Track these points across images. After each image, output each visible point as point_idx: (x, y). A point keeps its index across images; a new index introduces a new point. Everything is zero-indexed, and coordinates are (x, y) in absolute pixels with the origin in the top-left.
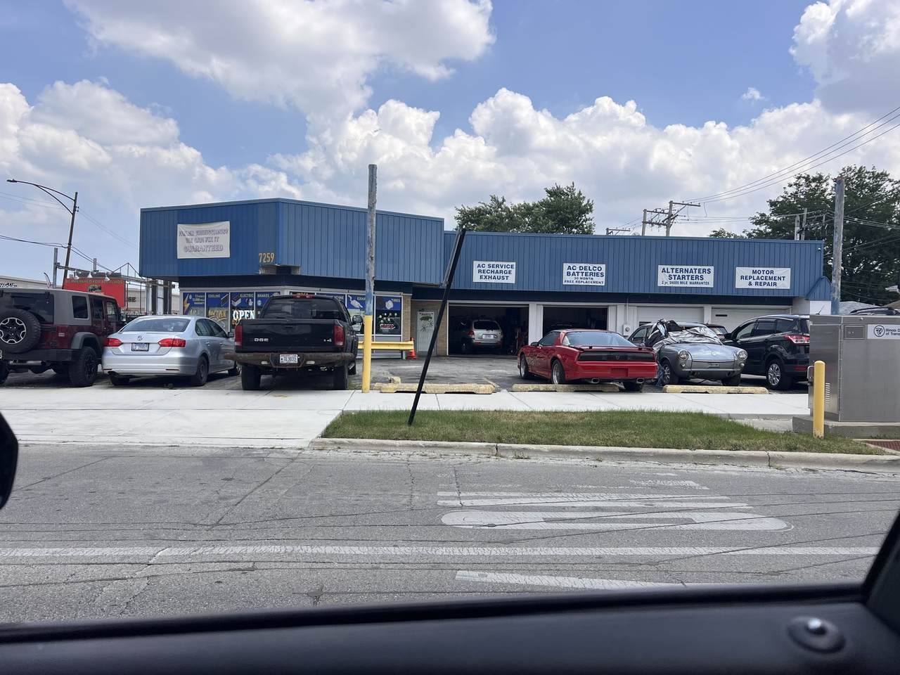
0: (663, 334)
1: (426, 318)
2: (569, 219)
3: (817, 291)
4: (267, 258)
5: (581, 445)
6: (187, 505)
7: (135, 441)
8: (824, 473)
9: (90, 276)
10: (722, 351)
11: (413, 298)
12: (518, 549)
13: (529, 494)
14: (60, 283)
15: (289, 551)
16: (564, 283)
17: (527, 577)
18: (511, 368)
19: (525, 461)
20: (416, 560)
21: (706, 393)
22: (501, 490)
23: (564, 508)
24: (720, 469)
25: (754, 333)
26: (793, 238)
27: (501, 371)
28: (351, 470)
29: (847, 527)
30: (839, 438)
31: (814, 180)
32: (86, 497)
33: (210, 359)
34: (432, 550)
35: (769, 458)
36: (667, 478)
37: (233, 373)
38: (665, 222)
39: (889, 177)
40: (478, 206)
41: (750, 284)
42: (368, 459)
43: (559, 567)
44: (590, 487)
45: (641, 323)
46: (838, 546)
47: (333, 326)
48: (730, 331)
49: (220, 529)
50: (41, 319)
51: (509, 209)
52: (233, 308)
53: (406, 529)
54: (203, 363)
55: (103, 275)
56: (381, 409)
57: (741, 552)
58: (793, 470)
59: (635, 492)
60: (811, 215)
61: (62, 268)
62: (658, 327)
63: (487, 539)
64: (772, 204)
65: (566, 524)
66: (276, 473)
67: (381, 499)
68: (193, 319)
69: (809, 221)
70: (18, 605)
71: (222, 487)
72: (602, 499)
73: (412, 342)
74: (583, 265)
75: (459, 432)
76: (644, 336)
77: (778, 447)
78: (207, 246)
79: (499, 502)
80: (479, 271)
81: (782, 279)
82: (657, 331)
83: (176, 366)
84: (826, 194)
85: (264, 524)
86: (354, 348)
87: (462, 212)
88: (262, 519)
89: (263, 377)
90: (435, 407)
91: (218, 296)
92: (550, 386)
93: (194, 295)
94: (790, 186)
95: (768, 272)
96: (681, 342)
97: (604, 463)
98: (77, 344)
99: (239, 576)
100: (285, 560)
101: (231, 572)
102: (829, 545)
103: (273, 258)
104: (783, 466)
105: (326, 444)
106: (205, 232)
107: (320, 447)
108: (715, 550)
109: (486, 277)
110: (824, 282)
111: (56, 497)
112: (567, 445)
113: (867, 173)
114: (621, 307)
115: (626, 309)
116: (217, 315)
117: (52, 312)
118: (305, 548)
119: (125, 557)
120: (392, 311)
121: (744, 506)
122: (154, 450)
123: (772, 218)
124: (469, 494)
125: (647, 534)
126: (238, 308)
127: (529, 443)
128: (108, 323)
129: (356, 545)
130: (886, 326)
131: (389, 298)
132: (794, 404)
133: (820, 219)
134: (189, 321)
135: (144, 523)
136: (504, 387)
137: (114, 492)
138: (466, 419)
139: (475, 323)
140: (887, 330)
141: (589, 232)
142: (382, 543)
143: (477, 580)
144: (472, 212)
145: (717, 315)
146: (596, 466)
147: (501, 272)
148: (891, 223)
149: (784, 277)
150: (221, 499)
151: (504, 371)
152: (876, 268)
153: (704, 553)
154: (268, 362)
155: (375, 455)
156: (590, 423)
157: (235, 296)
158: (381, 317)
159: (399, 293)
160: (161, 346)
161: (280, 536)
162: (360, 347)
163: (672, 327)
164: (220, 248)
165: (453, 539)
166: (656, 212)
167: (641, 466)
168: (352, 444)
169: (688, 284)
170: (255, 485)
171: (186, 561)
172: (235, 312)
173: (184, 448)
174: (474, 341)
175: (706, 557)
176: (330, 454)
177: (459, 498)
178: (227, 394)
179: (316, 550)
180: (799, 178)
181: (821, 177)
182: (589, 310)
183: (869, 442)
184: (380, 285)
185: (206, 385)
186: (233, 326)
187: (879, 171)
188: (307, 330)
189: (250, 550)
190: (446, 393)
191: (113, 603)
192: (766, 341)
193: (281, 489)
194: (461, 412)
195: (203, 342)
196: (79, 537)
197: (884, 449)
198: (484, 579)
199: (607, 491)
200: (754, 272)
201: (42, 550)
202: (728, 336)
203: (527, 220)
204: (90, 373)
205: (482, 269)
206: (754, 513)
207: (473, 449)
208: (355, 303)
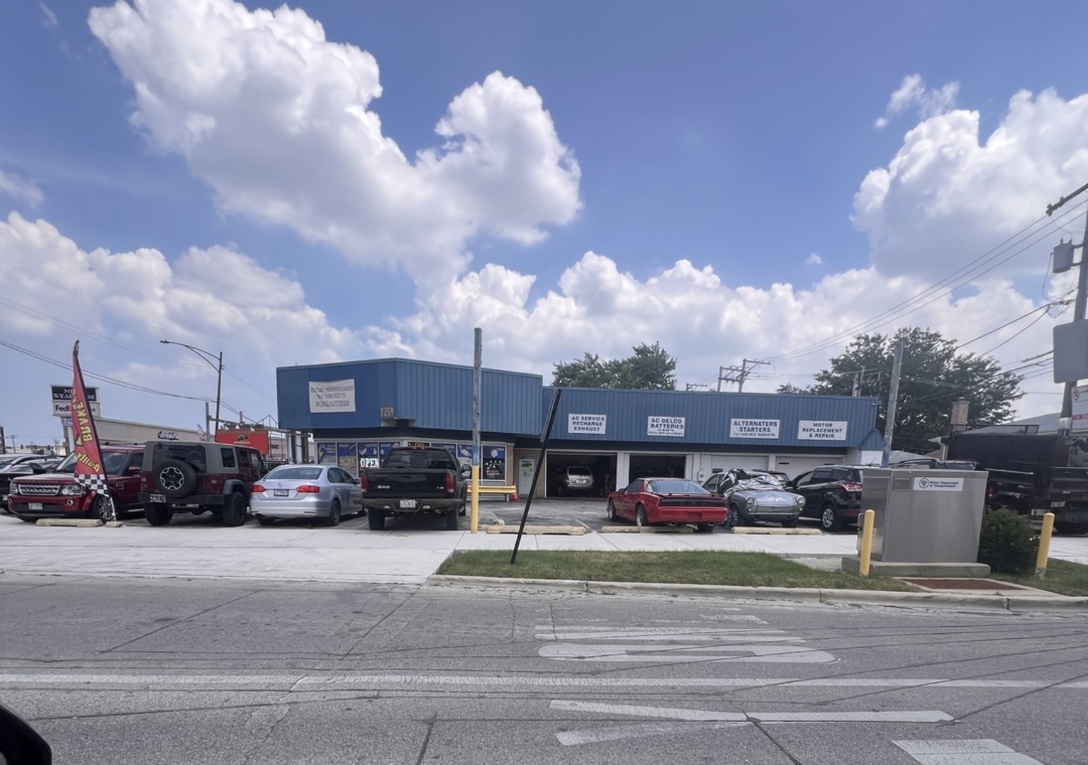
0: (734, 482)
1: (527, 465)
2: (654, 375)
3: (869, 443)
4: (388, 412)
5: (660, 582)
6: (322, 636)
7: (280, 576)
8: (867, 608)
9: (237, 427)
10: (784, 497)
11: (515, 447)
12: (603, 679)
13: (614, 628)
14: (213, 432)
15: (408, 680)
16: (649, 434)
17: (611, 706)
18: (600, 510)
19: (611, 597)
20: (516, 689)
21: (768, 534)
22: (591, 624)
23: (644, 641)
24: (777, 605)
25: (813, 481)
26: (850, 393)
27: (591, 513)
28: (461, 604)
29: (886, 660)
30: (882, 577)
31: (873, 340)
32: (238, 628)
33: (341, 503)
34: (530, 681)
35: (821, 595)
36: (732, 613)
37: (361, 514)
38: (738, 379)
39: (941, 338)
40: (574, 362)
41: (811, 436)
42: (476, 595)
43: (639, 697)
44: (667, 621)
45: (715, 471)
46: (877, 678)
47: (445, 475)
48: (791, 479)
49: (352, 659)
50: (195, 468)
51: (600, 366)
52: (360, 456)
53: (509, 660)
54: (336, 506)
55: (248, 426)
56: (488, 549)
57: (795, 684)
58: (841, 605)
59: (704, 626)
60: (868, 372)
61: (213, 420)
62: (729, 475)
63: (577, 671)
64: (835, 362)
65: (645, 657)
66: (399, 607)
67: (487, 632)
68: (325, 468)
69: (866, 378)
70: (180, 729)
71: (352, 619)
72: (677, 633)
73: (514, 487)
74: (665, 418)
75: (554, 571)
76: (718, 484)
77: (829, 585)
78: (336, 402)
79: (588, 636)
80: (574, 423)
81: (839, 431)
82: (728, 479)
83: (313, 509)
84: (883, 352)
85: (387, 655)
86: (464, 493)
87: (559, 367)
88: (386, 650)
89: (387, 518)
90: (534, 548)
91: (347, 446)
92: (634, 528)
93: (326, 444)
94: (852, 345)
95: (827, 425)
96: (749, 489)
97: (679, 599)
98: (227, 491)
99: (366, 704)
100: (405, 689)
101: (359, 700)
102: (870, 677)
103: (392, 412)
104: (833, 601)
105: (440, 580)
106: (334, 389)
107: (436, 583)
108: (772, 681)
109: (579, 428)
110: (877, 434)
111: (214, 628)
112: (648, 582)
113: (920, 333)
114: (697, 455)
115: (701, 458)
116: (347, 463)
117: (204, 461)
118: (421, 677)
119: (270, 684)
120: (497, 459)
121: (798, 639)
122: (295, 584)
123: (833, 375)
124: (562, 628)
125: (714, 666)
126: (365, 456)
127: (615, 580)
128: (254, 471)
129: (465, 676)
130: (931, 479)
131: (495, 448)
132: (845, 545)
133: (875, 376)
134: (322, 470)
135: (286, 653)
136: (593, 528)
137: (262, 623)
138: (561, 559)
139: (570, 469)
140: (932, 482)
141: (672, 388)
142: (488, 674)
143: (568, 708)
144: (568, 368)
145: (780, 463)
146: (672, 602)
147: (593, 423)
148: (939, 380)
149: (841, 430)
150: (351, 630)
151: (594, 513)
152: (922, 421)
153: (763, 684)
154: (390, 506)
155: (482, 591)
156: (668, 563)
157: (361, 446)
158: (487, 464)
159: (502, 443)
160: (299, 491)
161: (401, 666)
162: (469, 491)
163: (741, 475)
164: (346, 403)
165: (547, 670)
166: (731, 369)
167: (711, 601)
168: (463, 580)
169: (756, 435)
170: (380, 618)
171: (321, 689)
172: (362, 459)
173: (320, 582)
174: (569, 485)
175: (764, 688)
176: (444, 590)
177: (554, 632)
178: (357, 534)
179: (431, 679)
180: (859, 338)
181: (879, 337)
182: (669, 458)
183: (906, 580)
184: (485, 436)
185: (339, 526)
186: (360, 472)
187: (932, 332)
188: (423, 478)
189: (376, 679)
190: (544, 534)
191: (260, 727)
192: (823, 488)
193: (403, 622)
194: (557, 551)
195: (335, 488)
196: (233, 665)
197: (920, 586)
198: (574, 708)
199: (680, 626)
200: (815, 425)
201: (202, 677)
202: (789, 484)
203: (616, 375)
204: (241, 514)
205: (576, 421)
206: (806, 647)
207: (566, 585)
208: (465, 452)
